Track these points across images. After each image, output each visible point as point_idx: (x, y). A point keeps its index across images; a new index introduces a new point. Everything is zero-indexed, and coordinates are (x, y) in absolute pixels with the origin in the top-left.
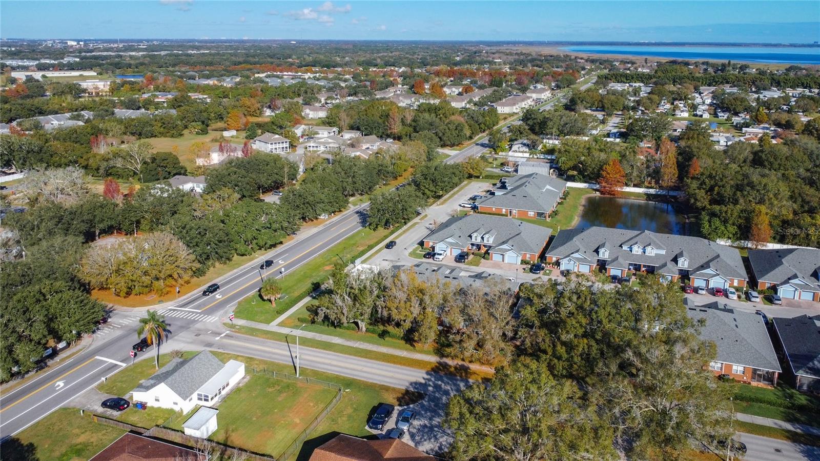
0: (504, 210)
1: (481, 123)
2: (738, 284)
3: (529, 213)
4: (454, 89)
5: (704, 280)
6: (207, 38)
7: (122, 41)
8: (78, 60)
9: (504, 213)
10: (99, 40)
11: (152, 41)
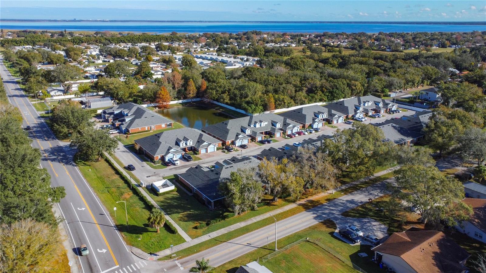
0: (146, 128)
3: (162, 125)
5: (291, 130)
9: (147, 130)
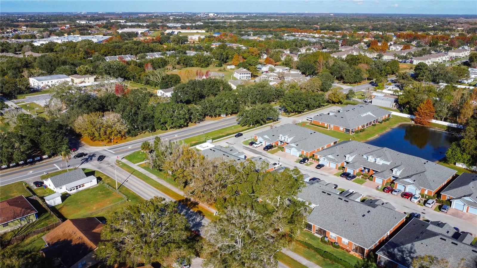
0: (326, 125)
1: (382, 70)
2: (428, 193)
3: (340, 128)
4: (398, 47)
5: (404, 186)
6: (285, 12)
7: (235, 14)
8: (202, 24)
10: (225, 13)
11: (253, 13)
